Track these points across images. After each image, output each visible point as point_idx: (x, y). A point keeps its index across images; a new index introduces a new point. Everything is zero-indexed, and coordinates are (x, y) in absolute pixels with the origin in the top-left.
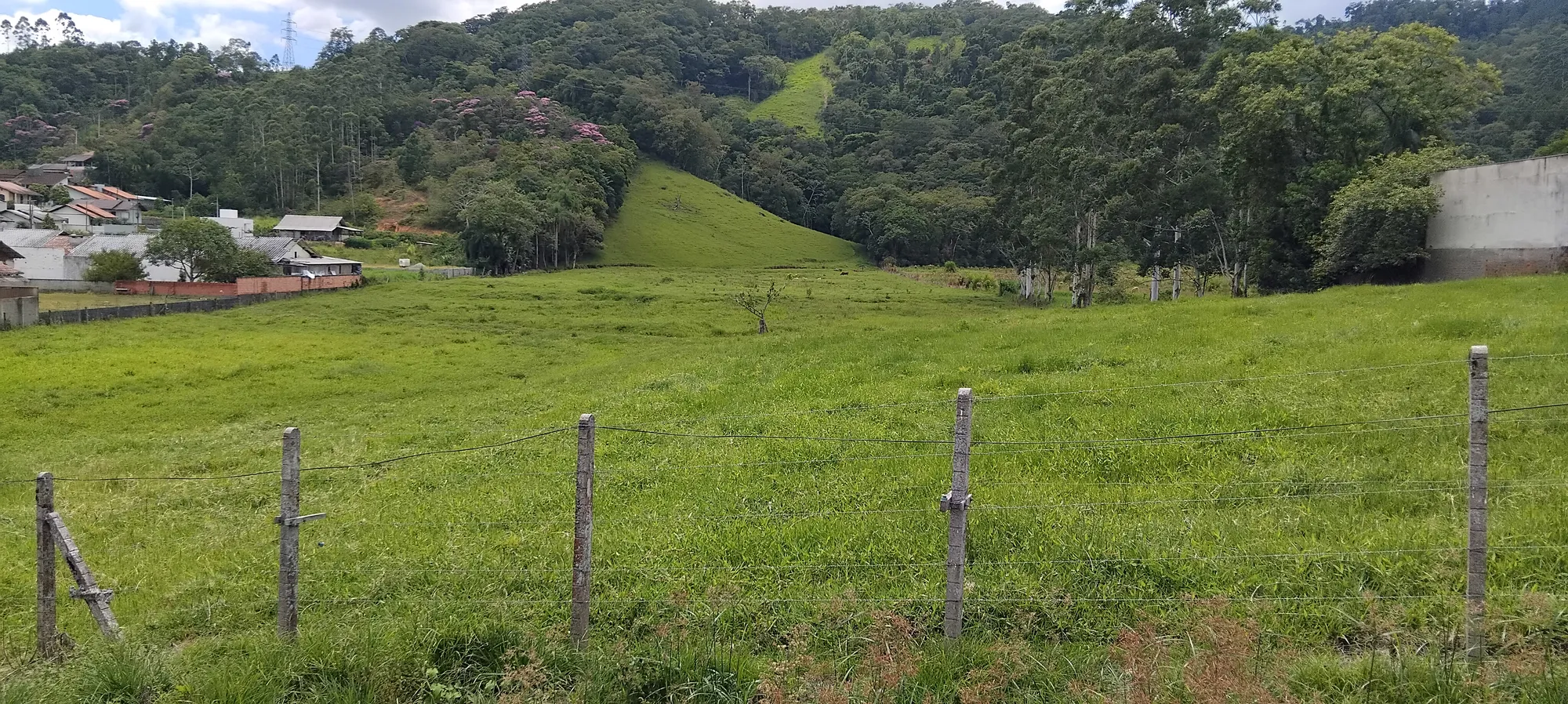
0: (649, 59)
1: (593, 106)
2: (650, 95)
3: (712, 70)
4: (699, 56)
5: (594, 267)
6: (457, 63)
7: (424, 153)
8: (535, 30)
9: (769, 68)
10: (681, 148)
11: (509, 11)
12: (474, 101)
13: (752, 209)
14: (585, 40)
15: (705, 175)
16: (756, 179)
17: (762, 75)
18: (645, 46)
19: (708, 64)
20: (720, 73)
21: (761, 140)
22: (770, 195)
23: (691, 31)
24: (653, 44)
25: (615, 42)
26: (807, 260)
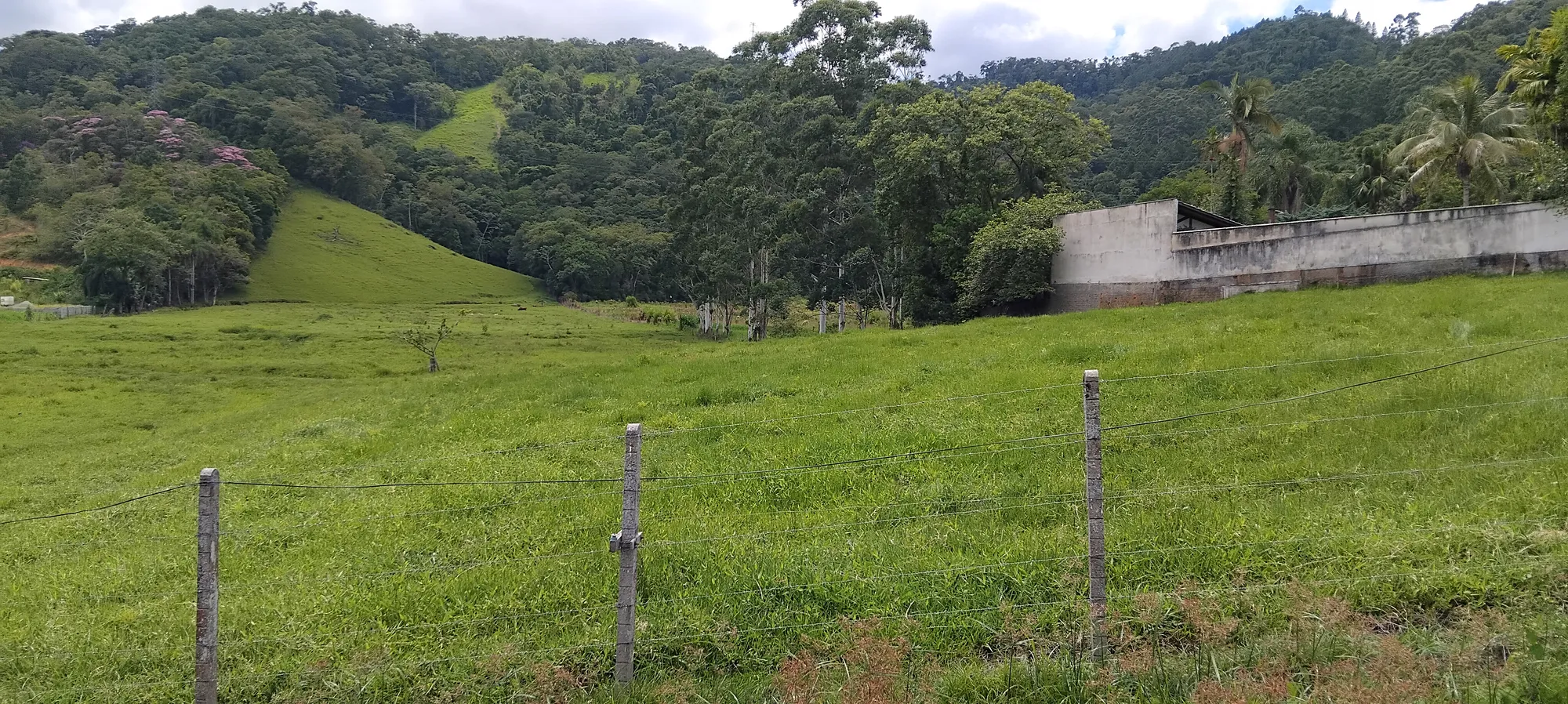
0: (302, 80)
1: (236, 129)
2: (303, 118)
3: (373, 95)
4: (358, 80)
5: (238, 304)
6: (74, 78)
7: (32, 178)
8: (168, 45)
9: (437, 96)
10: (339, 175)
11: (138, 23)
12: (94, 120)
13: (421, 242)
14: (227, 58)
15: (368, 205)
16: (424, 210)
17: (429, 102)
18: (296, 67)
19: (368, 87)
20: (383, 98)
21: (429, 170)
22: (441, 227)
23: (349, 53)
24: (306, 65)
25: (262, 61)
26: (483, 295)
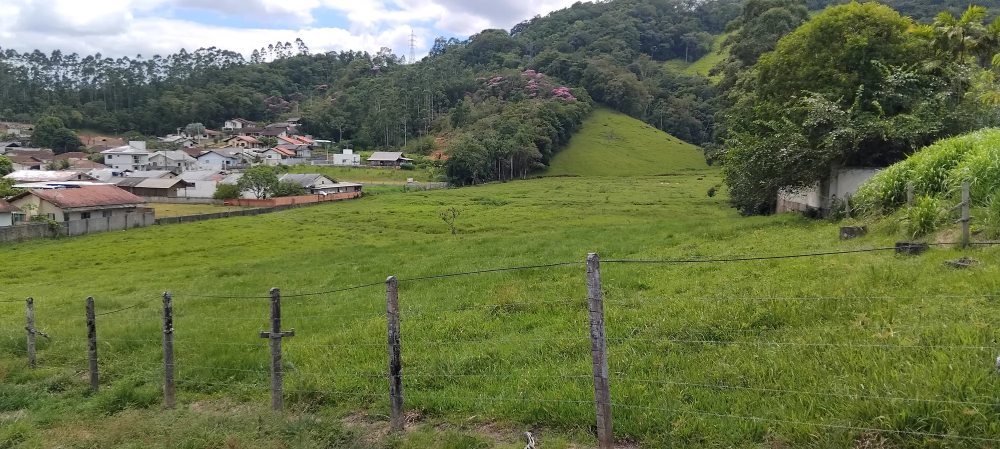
0: (618, 41)
1: (569, 77)
2: (604, 67)
3: (661, 44)
4: (653, 36)
5: (541, 178)
6: (500, 54)
7: (466, 111)
8: (552, 28)
9: (701, 39)
10: (621, 99)
11: (542, 17)
12: (498, 78)
13: (662, 135)
14: (578, 33)
15: (637, 115)
16: (671, 116)
17: (696, 44)
18: (615, 33)
19: (659, 40)
20: (667, 45)
21: (680, 90)
22: (679, 126)
23: (650, 20)
24: (621, 32)
25: (598, 32)
26: (688, 169)
